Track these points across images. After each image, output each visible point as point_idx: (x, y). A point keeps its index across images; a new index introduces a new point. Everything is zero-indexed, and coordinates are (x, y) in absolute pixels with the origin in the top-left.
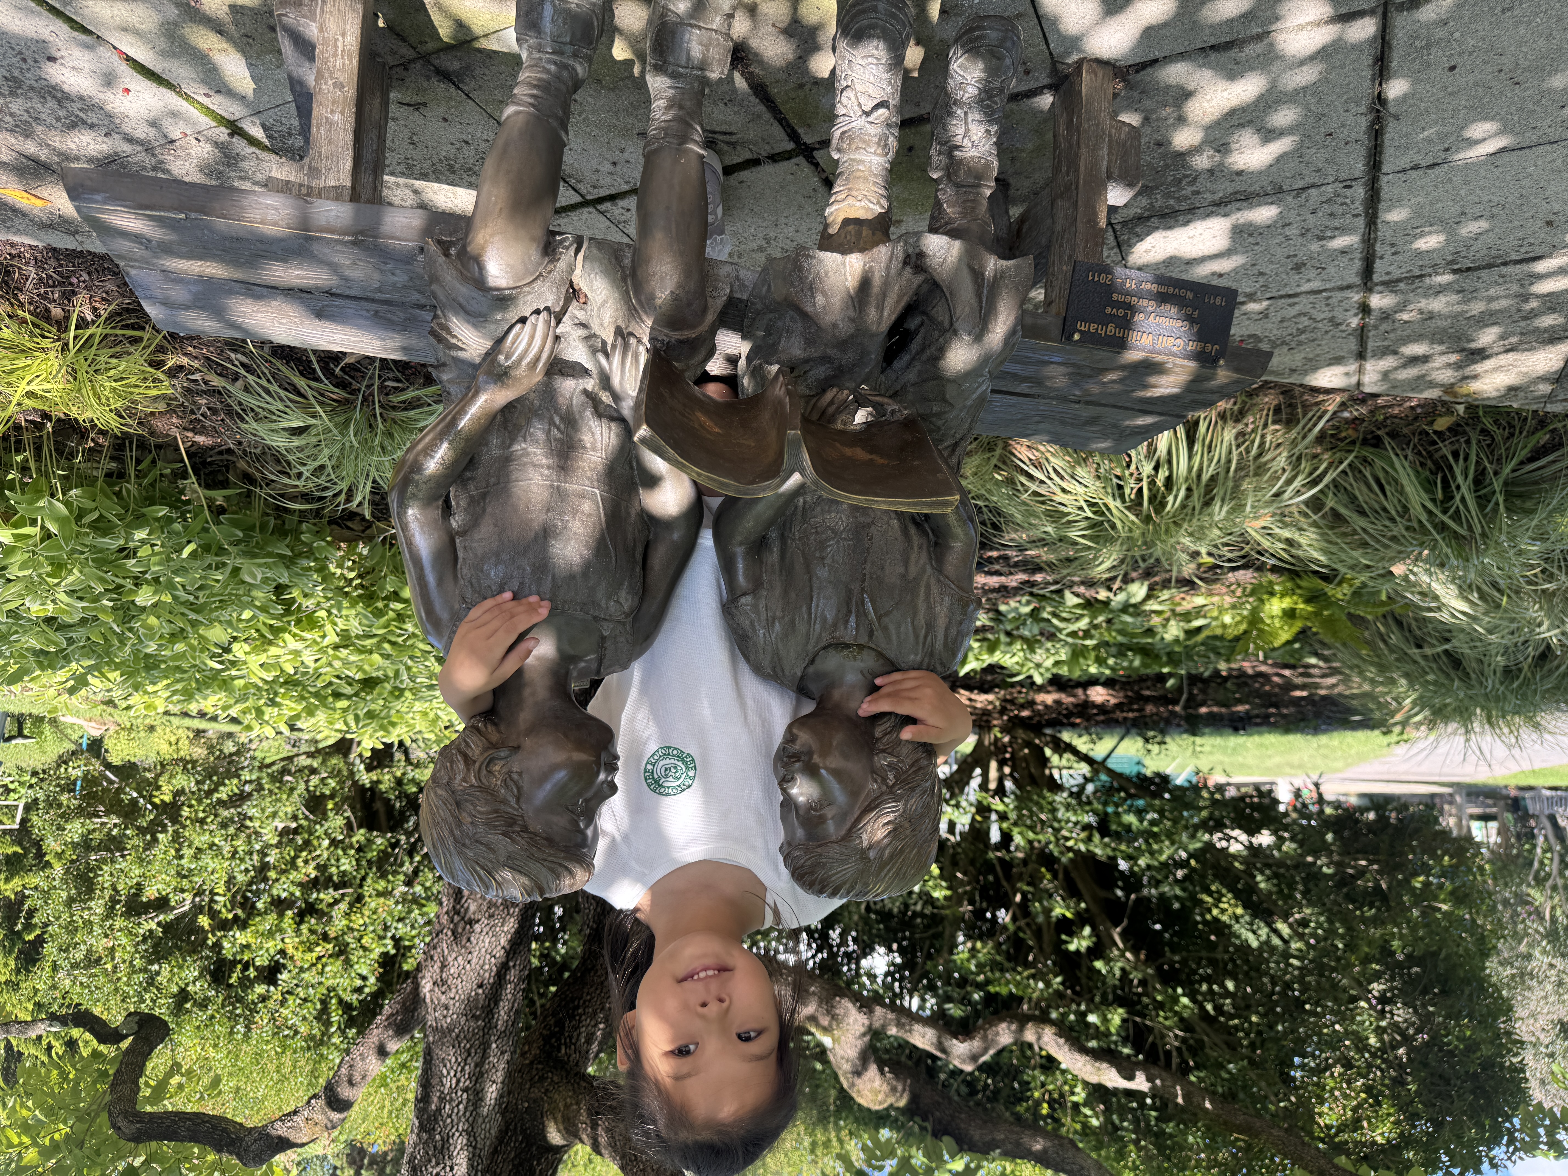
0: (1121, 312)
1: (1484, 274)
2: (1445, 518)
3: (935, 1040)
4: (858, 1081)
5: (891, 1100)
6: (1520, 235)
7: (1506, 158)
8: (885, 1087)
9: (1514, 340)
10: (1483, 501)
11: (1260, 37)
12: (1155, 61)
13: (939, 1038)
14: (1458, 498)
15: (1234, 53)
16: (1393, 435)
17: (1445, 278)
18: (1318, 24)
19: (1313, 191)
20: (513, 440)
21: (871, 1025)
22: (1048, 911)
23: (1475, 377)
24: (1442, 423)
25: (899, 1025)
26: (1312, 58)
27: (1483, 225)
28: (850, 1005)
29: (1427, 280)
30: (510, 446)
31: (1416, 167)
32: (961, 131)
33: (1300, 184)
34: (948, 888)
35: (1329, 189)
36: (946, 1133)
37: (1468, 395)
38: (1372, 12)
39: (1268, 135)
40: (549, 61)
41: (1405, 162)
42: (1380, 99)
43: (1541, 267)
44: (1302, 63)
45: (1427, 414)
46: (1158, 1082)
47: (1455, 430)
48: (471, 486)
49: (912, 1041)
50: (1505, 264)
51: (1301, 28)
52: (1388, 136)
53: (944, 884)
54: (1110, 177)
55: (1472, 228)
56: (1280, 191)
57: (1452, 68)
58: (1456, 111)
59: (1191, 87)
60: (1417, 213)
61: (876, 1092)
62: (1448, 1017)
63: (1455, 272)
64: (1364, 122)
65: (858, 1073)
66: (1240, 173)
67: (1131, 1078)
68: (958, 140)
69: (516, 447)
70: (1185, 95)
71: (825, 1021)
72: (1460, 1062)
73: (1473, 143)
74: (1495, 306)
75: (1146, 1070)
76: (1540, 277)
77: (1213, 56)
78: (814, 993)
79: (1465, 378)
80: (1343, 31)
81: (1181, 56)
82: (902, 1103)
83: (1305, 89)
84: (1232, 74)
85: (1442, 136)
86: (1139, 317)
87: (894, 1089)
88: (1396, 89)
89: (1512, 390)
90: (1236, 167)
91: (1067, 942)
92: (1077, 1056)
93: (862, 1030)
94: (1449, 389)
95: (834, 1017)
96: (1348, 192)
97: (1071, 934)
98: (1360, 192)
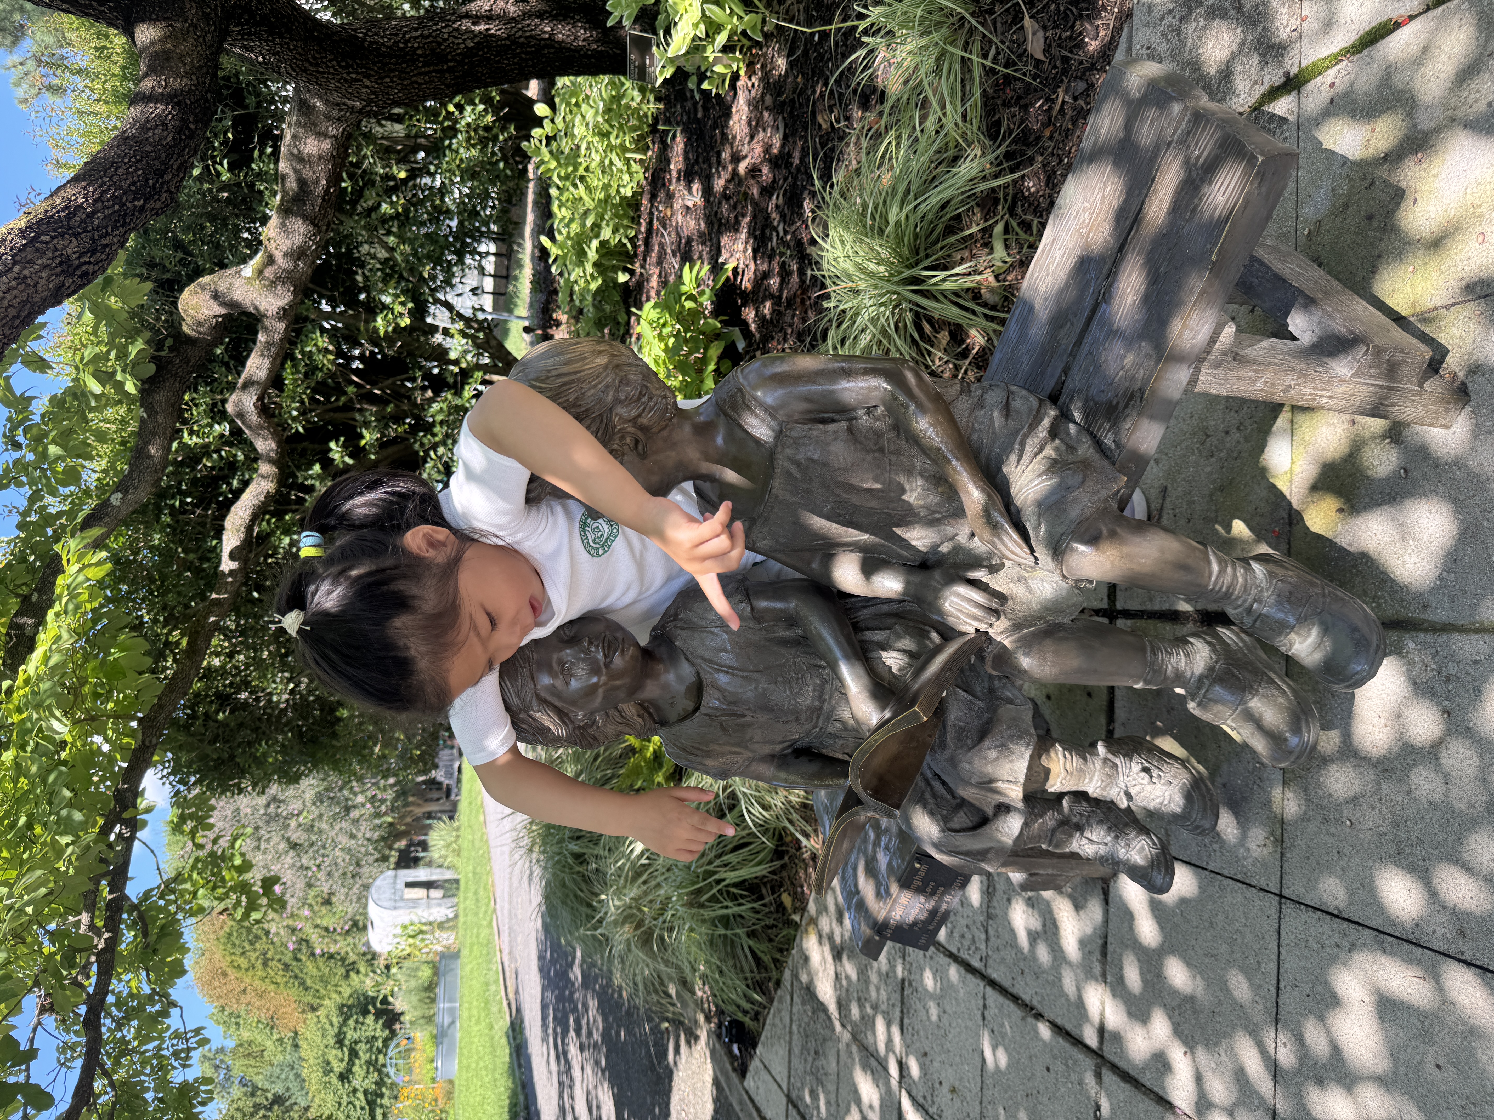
0: (929, 890)
1: (898, 996)
2: (715, 890)
3: (255, 378)
4: (207, 295)
5: (188, 320)
6: (922, 1033)
7: (978, 1060)
8: (201, 317)
9: (844, 982)
10: (725, 921)
11: (1104, 975)
12: (1106, 902)
13: (258, 383)
14: (730, 904)
15: (1097, 955)
16: (783, 867)
17: (899, 971)
18: (1102, 1014)
19: (983, 936)
20: (926, 478)
21: (265, 316)
22: (366, 424)
23: (820, 942)
24: (787, 899)
25: (269, 344)
26: (1080, 997)
27: (934, 1018)
28: (286, 301)
29: (900, 961)
30: (922, 476)
31: (985, 1006)
32: (1094, 838)
33: (991, 932)
34: (386, 332)
35: (983, 947)
36: (159, 368)
37: (806, 931)
38: (1101, 1049)
39: (1033, 937)
40: (1245, 601)
41: (990, 1002)
42: (1039, 1016)
43: (896, 1031)
44: (1079, 989)
45: (795, 893)
46: (230, 579)
47: (780, 907)
48: (892, 435)
49: (252, 355)
50: (902, 1012)
51: (1103, 1003)
52: (1012, 1005)
53: (390, 329)
54: (1031, 875)
55: (934, 1012)
56: (989, 917)
57: (1048, 1069)
58: (1019, 1053)
59: (1081, 912)
60: (951, 986)
61: (196, 308)
62: (283, 745)
63: (903, 980)
64: (1026, 998)
65: (216, 296)
66: (1009, 901)
67: (232, 556)
68: (1088, 834)
69: (920, 482)
70: (1078, 907)
71: (269, 272)
72: (244, 752)
73: (994, 1048)
74: (872, 988)
75: (240, 569)
76: (889, 1025)
77: (1100, 942)
78: (296, 266)
79: (820, 937)
80: (1092, 1025)
81: (1106, 921)
82: (185, 329)
83: (1060, 980)
84: (1083, 943)
85: (1003, 1035)
86: (922, 899)
87: (200, 324)
88: (1044, 1031)
89: (806, 959)
90: (1014, 902)
91: (337, 441)
92: (249, 512)
93: (262, 308)
94: (814, 921)
95: (273, 284)
96: (978, 957)
97: (345, 446)
98: (976, 963)
